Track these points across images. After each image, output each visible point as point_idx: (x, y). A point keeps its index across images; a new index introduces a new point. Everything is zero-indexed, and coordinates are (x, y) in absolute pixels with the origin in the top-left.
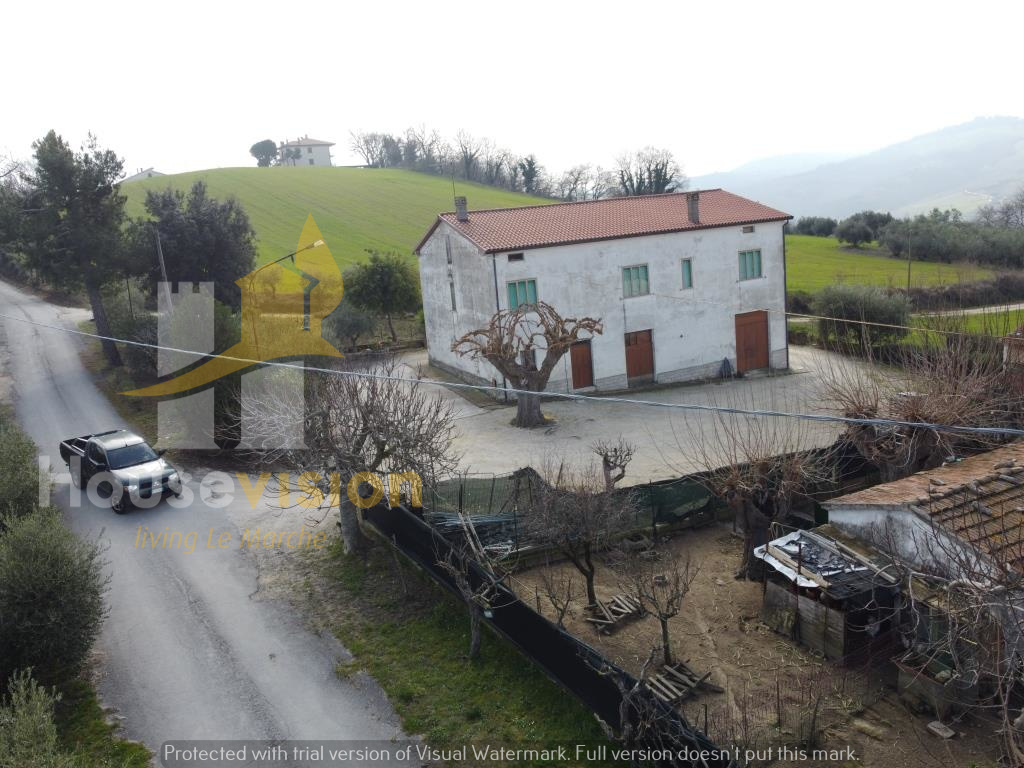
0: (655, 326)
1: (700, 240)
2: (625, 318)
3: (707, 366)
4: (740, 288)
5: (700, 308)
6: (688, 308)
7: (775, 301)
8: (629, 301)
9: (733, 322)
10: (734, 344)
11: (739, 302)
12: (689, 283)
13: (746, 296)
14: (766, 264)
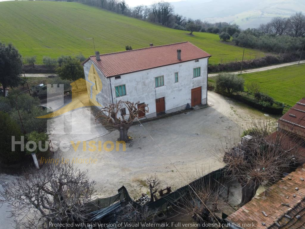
0: (166, 96)
1: (181, 66)
2: (156, 94)
3: (182, 106)
4: (193, 80)
5: (180, 89)
6: (176, 89)
7: (204, 83)
8: (157, 89)
9: (190, 91)
10: (191, 98)
11: (193, 85)
12: (177, 80)
13: (195, 83)
14: (202, 72)
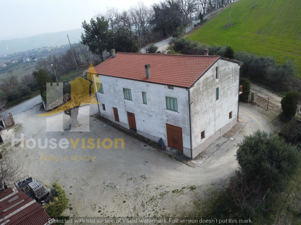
0: (135, 113)
1: (148, 86)
2: (125, 105)
3: (154, 137)
4: (167, 112)
5: (150, 114)
6: (145, 111)
7: (185, 126)
8: (126, 100)
9: (165, 125)
11: (167, 118)
13: (170, 117)
14: (180, 107)
